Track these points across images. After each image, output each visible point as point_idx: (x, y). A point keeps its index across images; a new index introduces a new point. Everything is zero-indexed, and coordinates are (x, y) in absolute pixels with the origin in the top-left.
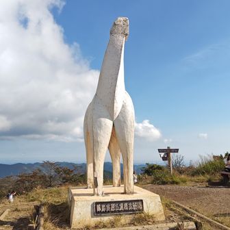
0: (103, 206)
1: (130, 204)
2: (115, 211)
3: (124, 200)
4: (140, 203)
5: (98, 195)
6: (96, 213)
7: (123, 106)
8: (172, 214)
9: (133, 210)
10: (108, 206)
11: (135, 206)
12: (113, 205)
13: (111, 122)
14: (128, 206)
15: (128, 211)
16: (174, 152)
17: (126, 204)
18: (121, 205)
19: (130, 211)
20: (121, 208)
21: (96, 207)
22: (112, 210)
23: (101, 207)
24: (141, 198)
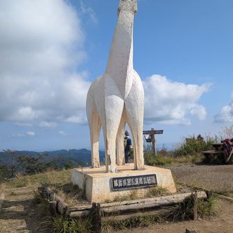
0: (120, 181)
1: (145, 179)
2: (131, 186)
3: (139, 175)
4: (153, 177)
5: (111, 172)
6: (114, 188)
7: (133, 85)
8: (180, 186)
9: (148, 184)
10: (124, 181)
11: (149, 181)
12: (129, 180)
13: (123, 101)
14: (143, 180)
15: (143, 185)
16: (159, 133)
17: (141, 179)
18: (137, 180)
19: (145, 185)
20: (137, 183)
21: (113, 182)
22: (129, 185)
23: (118, 182)
24: (154, 173)
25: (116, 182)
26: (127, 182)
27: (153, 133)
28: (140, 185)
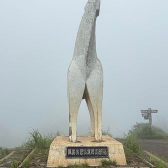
4: (105, 150)
9: (98, 155)
11: (100, 152)
12: (82, 150)
17: (93, 150)
18: (89, 150)
19: (96, 155)
20: (89, 153)
21: (67, 150)
22: (81, 154)
23: (72, 151)
24: (106, 146)
25: (70, 150)
26: (80, 151)
27: (149, 112)
28: (92, 155)
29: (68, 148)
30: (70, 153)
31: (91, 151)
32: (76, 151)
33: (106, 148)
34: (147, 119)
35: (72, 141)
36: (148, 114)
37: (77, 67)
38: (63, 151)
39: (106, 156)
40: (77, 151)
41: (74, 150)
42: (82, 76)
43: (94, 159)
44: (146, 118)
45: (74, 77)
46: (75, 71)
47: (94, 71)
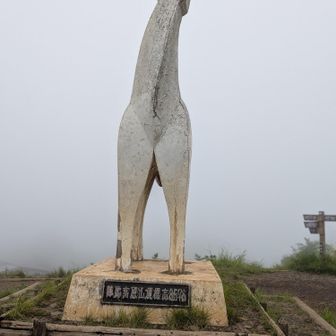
1: (165, 290)
2: (137, 300)
4: (183, 291)
9: (169, 302)
11: (173, 295)
14: (162, 293)
15: (160, 302)
16: (330, 220)
17: (158, 290)
18: (149, 291)
19: (164, 302)
20: (149, 296)
21: (106, 288)
22: (132, 297)
23: (114, 290)
24: (187, 282)
25: (110, 288)
26: (130, 292)
27: (320, 219)
28: (155, 301)
29: (108, 283)
30: (110, 293)
31: (153, 293)
32: (122, 291)
33: (186, 288)
34: (316, 232)
35: (121, 270)
36: (317, 223)
37: (136, 118)
38: (97, 289)
39: (186, 304)
40: (126, 289)
41: (118, 289)
42: (146, 137)
43: (159, 310)
44: (313, 230)
45: (130, 140)
46: (131, 126)
47: (170, 128)
